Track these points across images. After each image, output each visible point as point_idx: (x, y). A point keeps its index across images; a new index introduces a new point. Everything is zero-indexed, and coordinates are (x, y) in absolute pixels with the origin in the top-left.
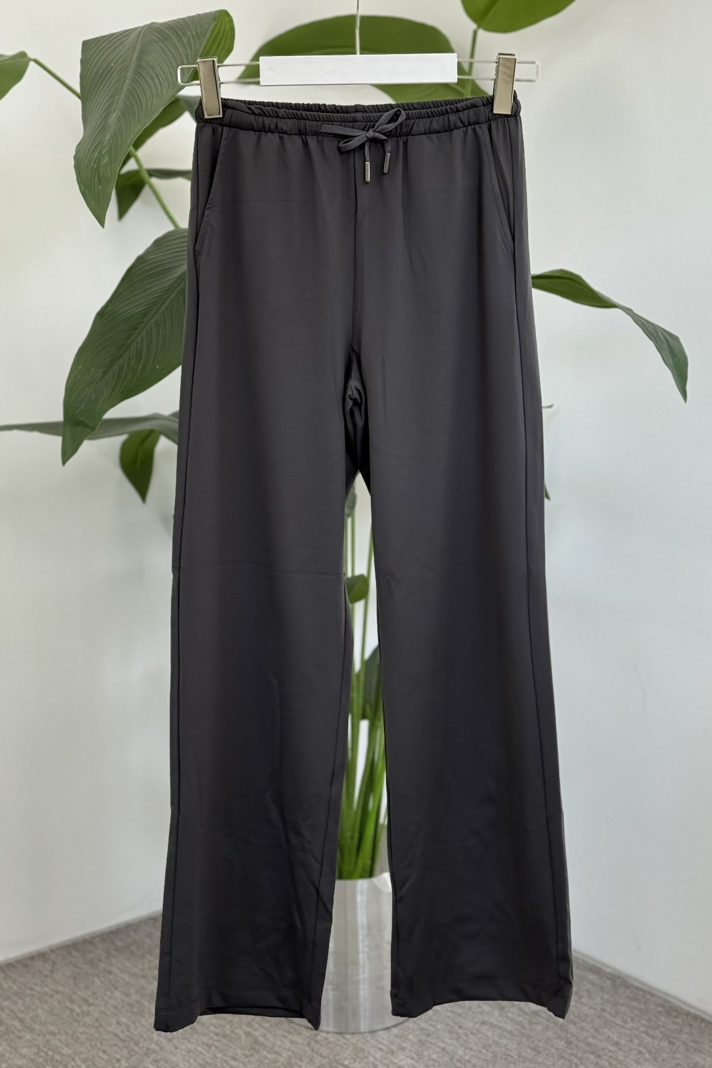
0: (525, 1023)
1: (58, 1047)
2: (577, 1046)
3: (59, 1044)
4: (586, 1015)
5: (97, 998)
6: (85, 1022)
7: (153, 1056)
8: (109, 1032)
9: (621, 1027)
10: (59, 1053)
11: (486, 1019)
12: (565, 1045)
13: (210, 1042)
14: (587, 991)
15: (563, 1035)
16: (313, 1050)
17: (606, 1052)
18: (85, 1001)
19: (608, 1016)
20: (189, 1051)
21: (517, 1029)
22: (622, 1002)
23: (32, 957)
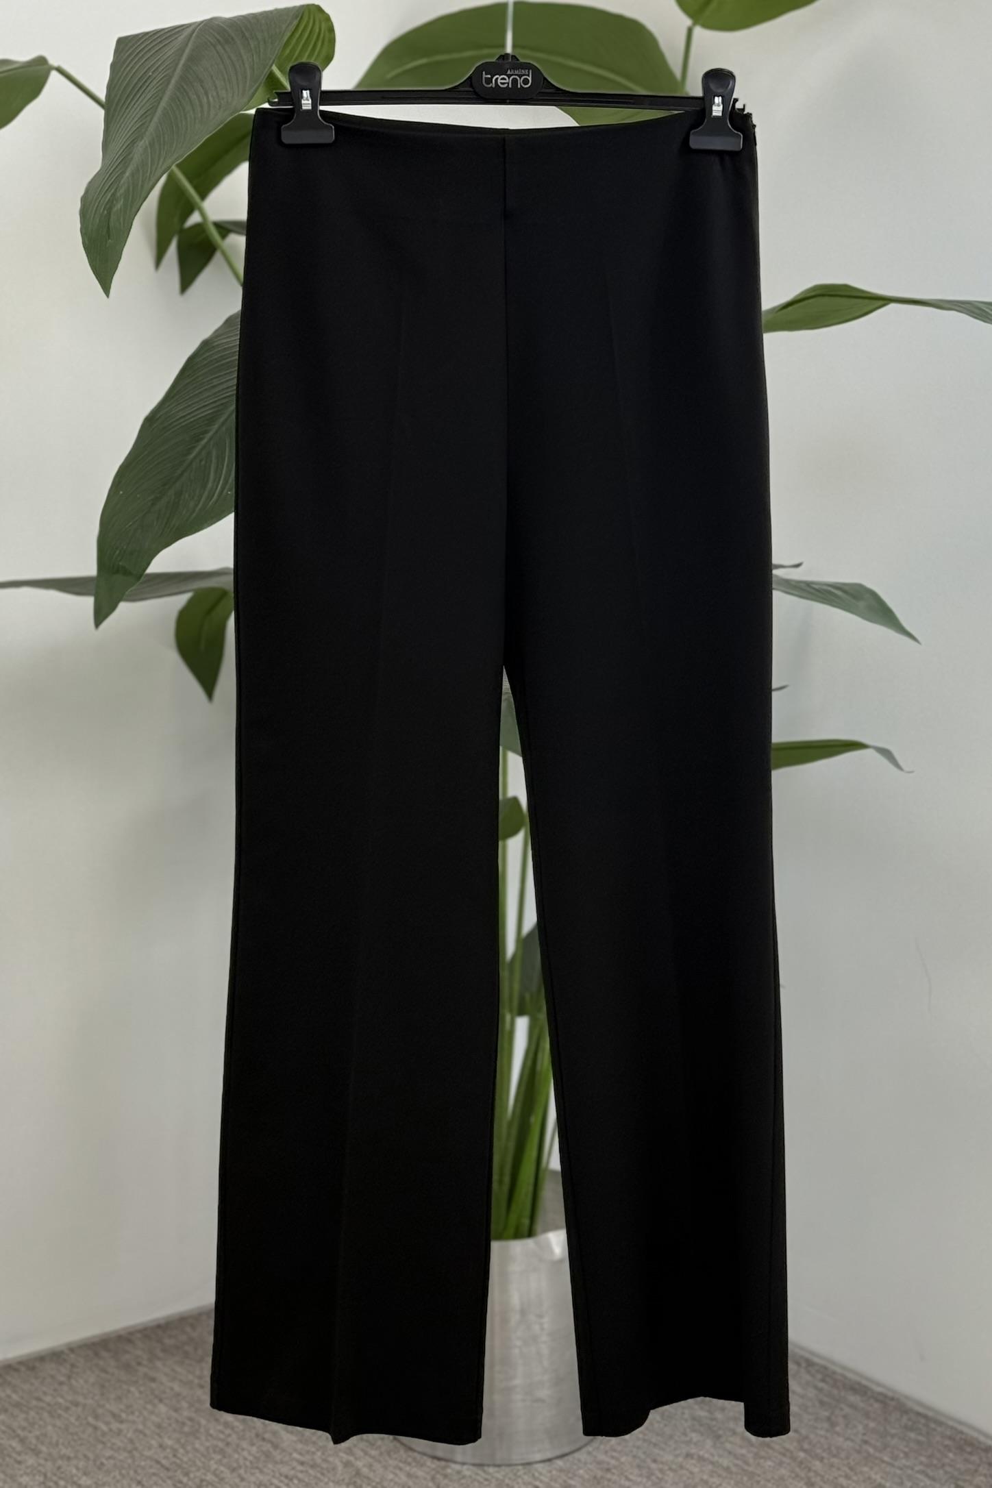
22: (893, 1432)
23: (42, 1358)
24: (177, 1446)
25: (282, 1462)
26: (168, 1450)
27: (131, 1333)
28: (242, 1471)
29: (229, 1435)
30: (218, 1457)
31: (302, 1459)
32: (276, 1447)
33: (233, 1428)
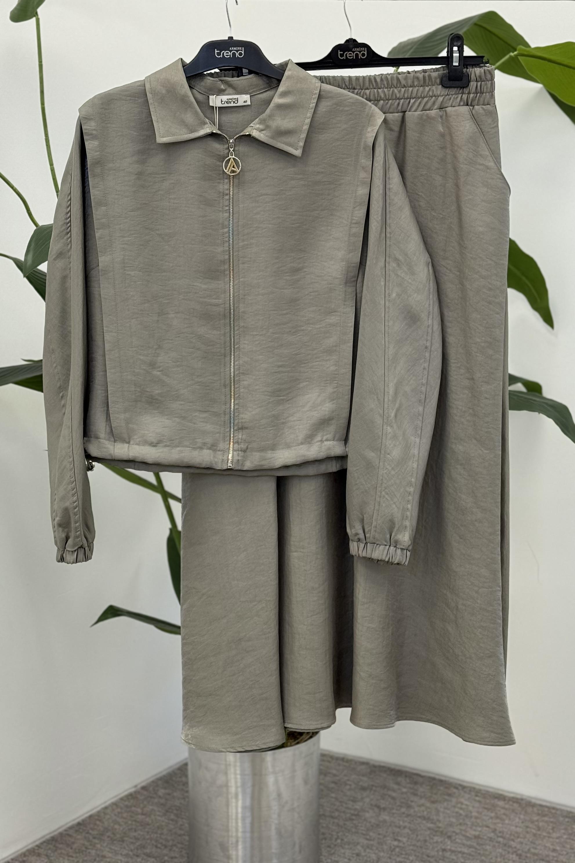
0: (475, 844)
2: (526, 857)
4: (517, 833)
9: (549, 837)
11: (443, 847)
12: (518, 857)
14: (504, 814)
15: (510, 850)
17: (551, 858)
19: (534, 831)
21: (472, 851)
22: (535, 818)
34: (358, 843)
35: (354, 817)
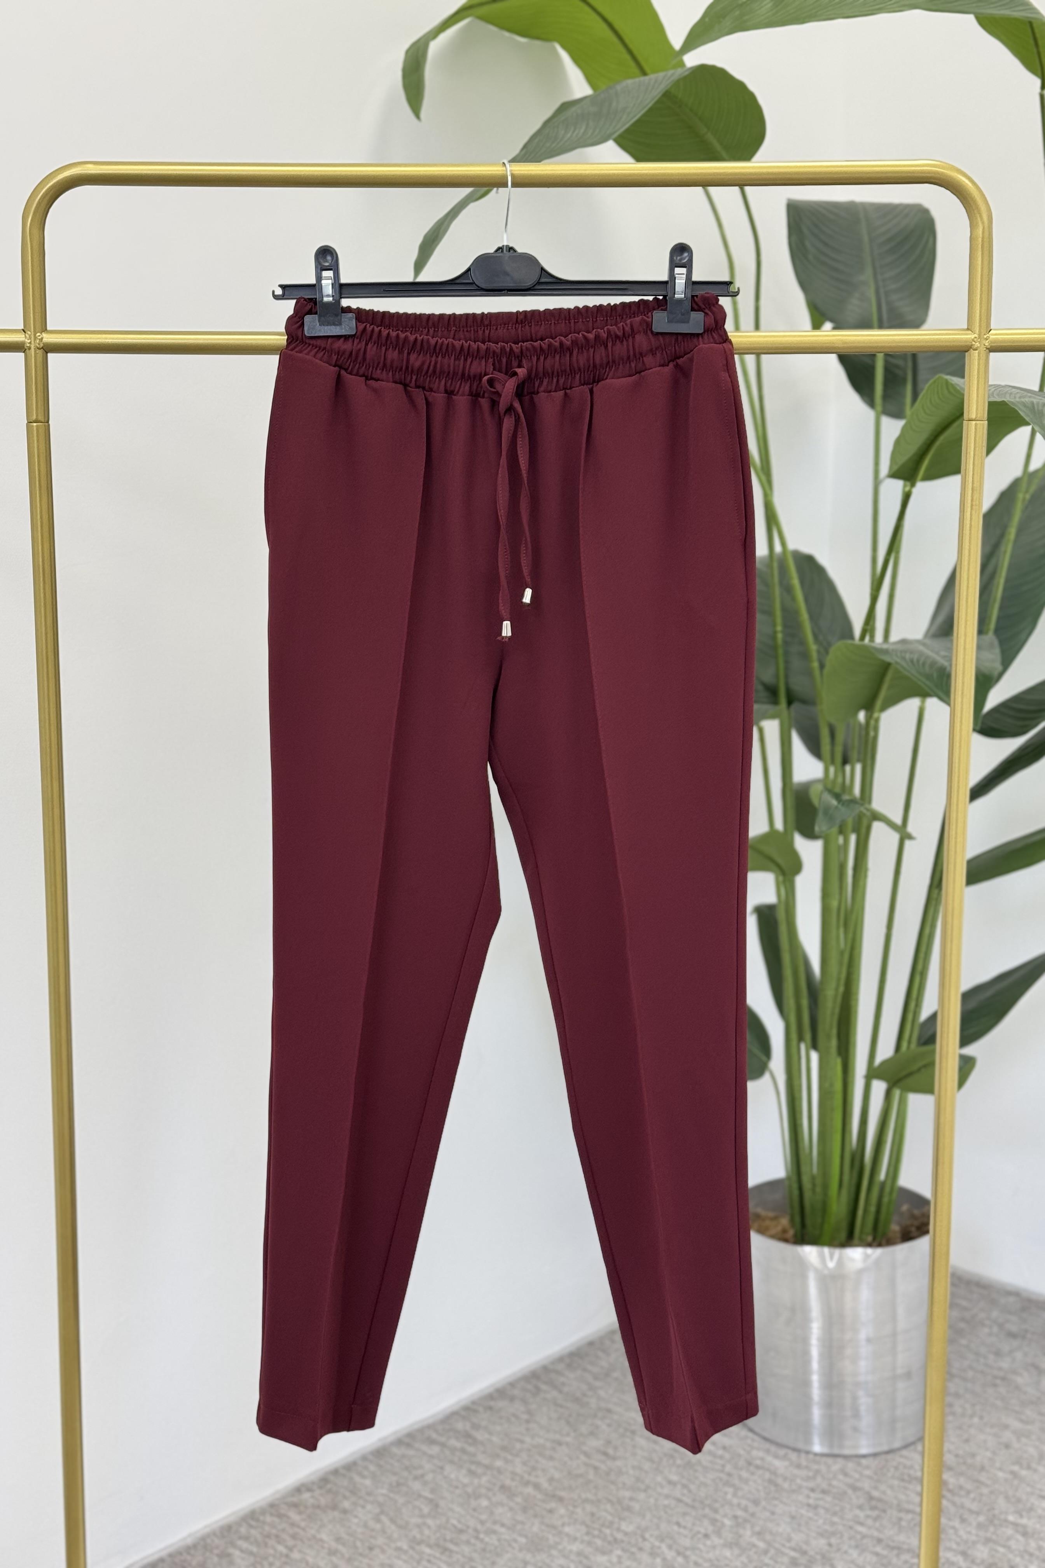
1: (612, 1523)
3: (609, 1518)
5: (616, 1448)
6: (624, 1484)
7: (748, 1526)
8: (667, 1497)
10: (619, 1530)
13: (811, 1501)
16: (954, 1504)
18: (605, 1454)
20: (793, 1518)
23: (490, 1397)
24: (684, 1481)
25: (793, 1491)
26: (679, 1487)
27: (553, 1363)
28: (763, 1503)
29: (723, 1466)
30: (730, 1490)
31: (811, 1484)
32: (774, 1473)
33: (721, 1457)
34: (1006, 1427)
35: (998, 1382)
